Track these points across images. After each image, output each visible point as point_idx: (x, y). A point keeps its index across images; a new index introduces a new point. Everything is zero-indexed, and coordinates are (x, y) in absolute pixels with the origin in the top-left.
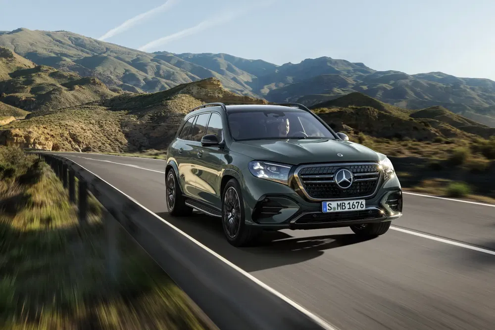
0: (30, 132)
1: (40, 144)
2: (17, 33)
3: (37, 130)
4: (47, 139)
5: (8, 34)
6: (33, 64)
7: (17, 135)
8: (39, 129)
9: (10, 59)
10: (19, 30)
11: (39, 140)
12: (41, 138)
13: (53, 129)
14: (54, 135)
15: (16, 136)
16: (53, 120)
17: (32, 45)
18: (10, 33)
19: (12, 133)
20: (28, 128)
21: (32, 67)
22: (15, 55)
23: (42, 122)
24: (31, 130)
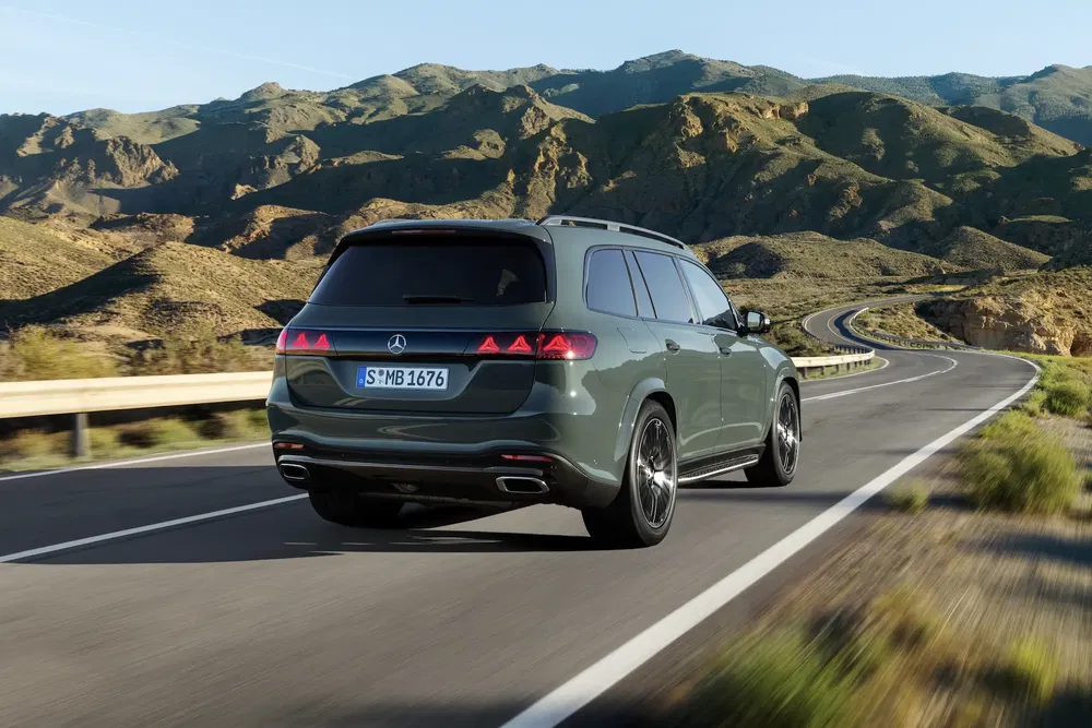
0: (1019, 305)
1: (1041, 332)
2: (1044, 79)
3: (1041, 300)
4: (1059, 321)
5: (1022, 82)
6: (1076, 146)
7: (987, 312)
8: (1045, 297)
9: (1021, 139)
10: (1050, 70)
11: (1039, 324)
12: (1045, 319)
13: (1081, 298)
14: (1084, 313)
15: (986, 315)
16: (1084, 277)
17: (1076, 101)
18: (1028, 80)
19: (976, 308)
20: (1016, 296)
21: (1072, 151)
22: (1035, 130)
23: (1058, 280)
24: (1022, 299)
